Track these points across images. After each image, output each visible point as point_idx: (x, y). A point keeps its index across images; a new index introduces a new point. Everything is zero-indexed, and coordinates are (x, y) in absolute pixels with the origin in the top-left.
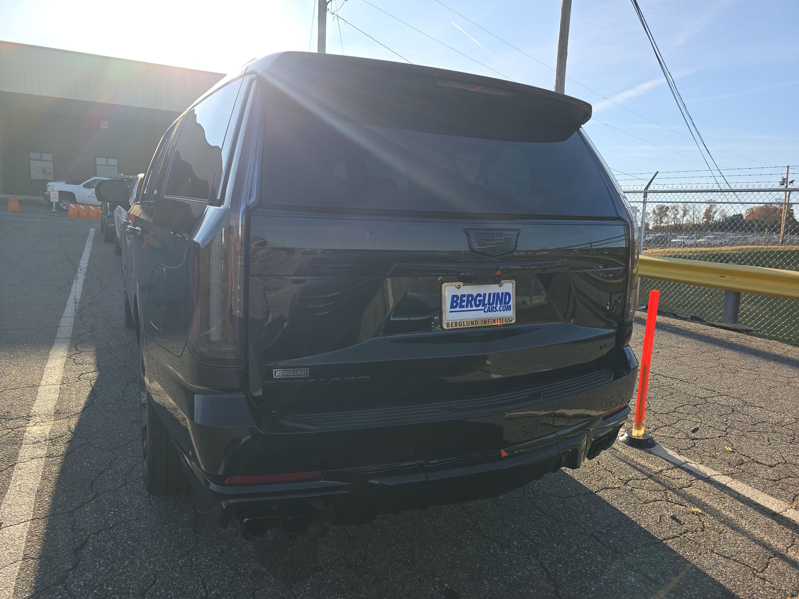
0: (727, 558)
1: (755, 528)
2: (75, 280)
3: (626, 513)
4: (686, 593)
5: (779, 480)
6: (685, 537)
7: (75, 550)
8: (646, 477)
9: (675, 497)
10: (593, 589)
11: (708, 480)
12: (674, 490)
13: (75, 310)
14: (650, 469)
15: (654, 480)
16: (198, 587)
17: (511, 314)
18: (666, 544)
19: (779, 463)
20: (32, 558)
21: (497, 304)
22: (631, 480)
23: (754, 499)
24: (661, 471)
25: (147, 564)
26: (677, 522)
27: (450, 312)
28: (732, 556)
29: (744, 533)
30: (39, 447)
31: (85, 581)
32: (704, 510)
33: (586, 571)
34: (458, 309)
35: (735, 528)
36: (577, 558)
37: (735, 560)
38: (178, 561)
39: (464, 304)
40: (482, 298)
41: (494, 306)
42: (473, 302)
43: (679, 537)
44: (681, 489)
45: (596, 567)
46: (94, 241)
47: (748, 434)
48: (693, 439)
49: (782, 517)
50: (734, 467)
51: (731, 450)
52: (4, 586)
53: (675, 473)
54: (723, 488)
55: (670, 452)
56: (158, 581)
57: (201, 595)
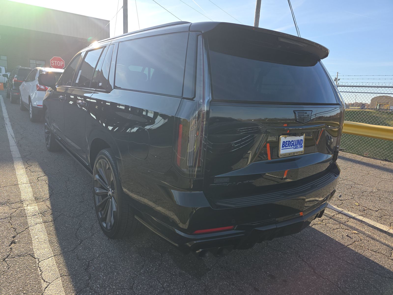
0: (375, 252)
1: (381, 238)
2: (6, 125)
3: (328, 235)
4: (365, 268)
5: (382, 217)
6: (355, 244)
7: (85, 270)
8: (329, 218)
9: (344, 227)
10: (329, 269)
11: (354, 218)
12: (342, 223)
13: (15, 142)
14: (329, 215)
15: (333, 219)
16: (157, 283)
17: (302, 149)
18: (349, 247)
19: (379, 209)
20: (66, 276)
21: (298, 145)
22: (323, 220)
23: (375, 225)
24: (334, 215)
25: (126, 274)
26: (350, 237)
27: (282, 149)
28: (377, 251)
29: (377, 241)
30: (37, 217)
31: (99, 285)
32: (358, 232)
33: (323, 261)
34: (284, 148)
35: (373, 239)
36: (316, 256)
37: (378, 253)
38: (140, 271)
39: (287, 145)
40: (293, 142)
41: (297, 146)
42: (290, 144)
43: (353, 244)
44: (345, 223)
45: (326, 259)
46: (5, 103)
47: (362, 197)
48: (341, 200)
49: (389, 233)
50: (362, 212)
51: (358, 204)
52: (58, 291)
53: (340, 216)
54: (361, 221)
55: (334, 207)
56: (136, 282)
57: (160, 286)
